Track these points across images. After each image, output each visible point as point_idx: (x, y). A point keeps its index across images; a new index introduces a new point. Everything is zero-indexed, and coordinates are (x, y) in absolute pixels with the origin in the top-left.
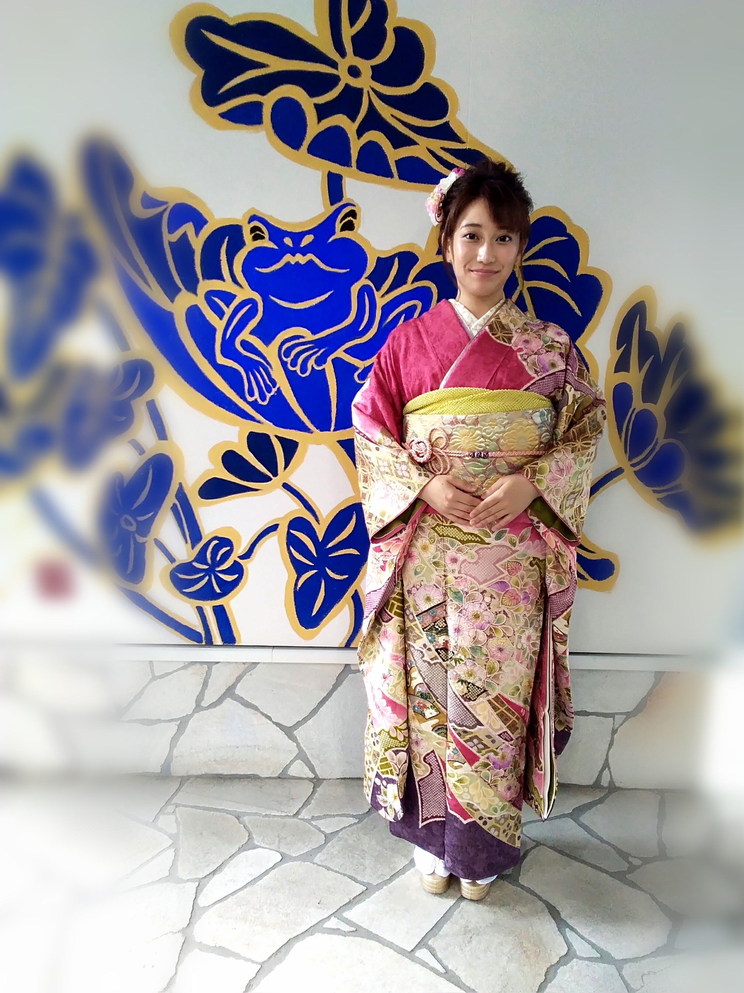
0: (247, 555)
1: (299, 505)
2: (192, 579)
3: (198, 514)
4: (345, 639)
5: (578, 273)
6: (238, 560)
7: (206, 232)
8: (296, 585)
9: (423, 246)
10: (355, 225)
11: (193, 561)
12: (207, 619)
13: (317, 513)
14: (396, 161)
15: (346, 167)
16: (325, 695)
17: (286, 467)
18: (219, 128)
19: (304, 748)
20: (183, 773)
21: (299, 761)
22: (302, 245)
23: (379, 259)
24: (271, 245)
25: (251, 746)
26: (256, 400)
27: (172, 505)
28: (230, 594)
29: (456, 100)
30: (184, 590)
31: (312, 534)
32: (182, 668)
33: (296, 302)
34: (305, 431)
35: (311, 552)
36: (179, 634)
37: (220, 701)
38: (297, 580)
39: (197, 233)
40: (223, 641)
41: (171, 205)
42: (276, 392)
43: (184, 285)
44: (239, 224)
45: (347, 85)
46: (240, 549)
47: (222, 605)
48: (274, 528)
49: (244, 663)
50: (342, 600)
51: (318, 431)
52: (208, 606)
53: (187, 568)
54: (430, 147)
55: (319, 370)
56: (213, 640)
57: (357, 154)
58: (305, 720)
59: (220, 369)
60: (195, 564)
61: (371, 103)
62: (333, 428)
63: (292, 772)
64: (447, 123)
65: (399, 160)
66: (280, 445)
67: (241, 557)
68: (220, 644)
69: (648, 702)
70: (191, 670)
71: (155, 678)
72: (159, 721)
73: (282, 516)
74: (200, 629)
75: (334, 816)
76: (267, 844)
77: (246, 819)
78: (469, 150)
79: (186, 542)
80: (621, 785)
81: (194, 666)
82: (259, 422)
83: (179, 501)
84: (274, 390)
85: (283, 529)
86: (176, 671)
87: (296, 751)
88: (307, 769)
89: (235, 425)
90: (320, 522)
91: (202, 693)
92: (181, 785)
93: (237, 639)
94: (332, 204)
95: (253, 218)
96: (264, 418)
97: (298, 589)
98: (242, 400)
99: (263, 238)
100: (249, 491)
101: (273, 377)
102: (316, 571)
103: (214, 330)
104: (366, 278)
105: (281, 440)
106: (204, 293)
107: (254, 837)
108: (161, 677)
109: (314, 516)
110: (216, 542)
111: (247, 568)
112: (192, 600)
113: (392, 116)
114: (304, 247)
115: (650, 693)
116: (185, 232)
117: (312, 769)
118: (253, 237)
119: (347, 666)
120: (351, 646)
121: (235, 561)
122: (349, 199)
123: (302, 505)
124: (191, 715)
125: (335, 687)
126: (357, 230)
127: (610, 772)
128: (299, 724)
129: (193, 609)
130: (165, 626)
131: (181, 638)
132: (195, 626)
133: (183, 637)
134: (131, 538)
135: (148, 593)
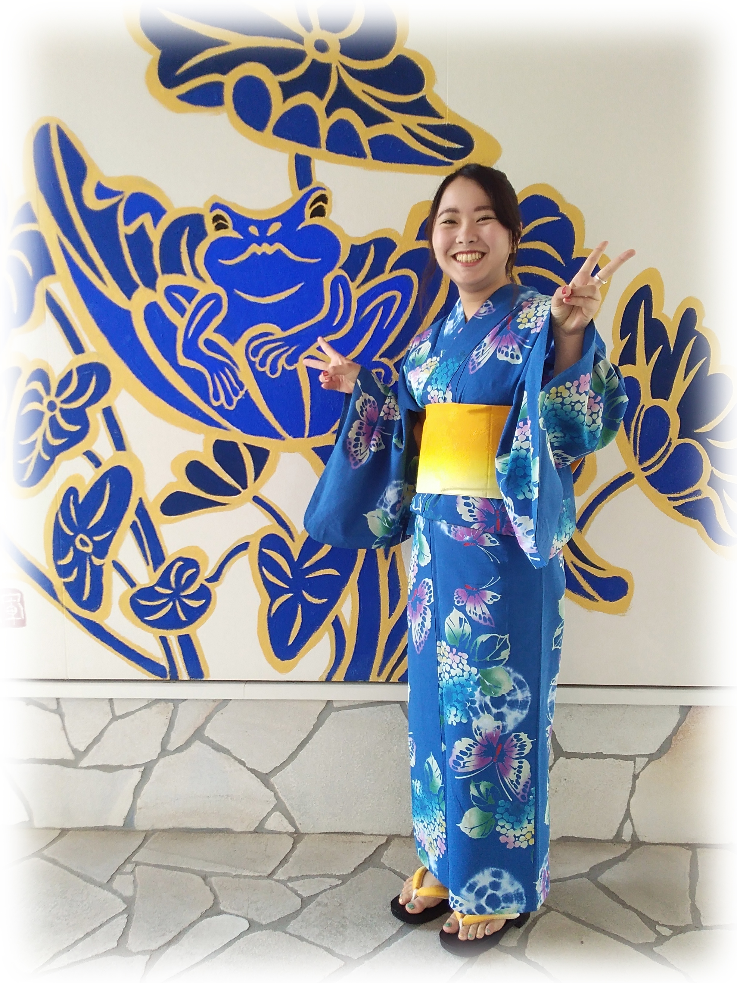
0: (215, 578)
1: (271, 521)
2: (154, 606)
3: (160, 532)
4: (325, 671)
5: (574, 256)
6: (206, 583)
7: (165, 222)
8: (270, 610)
9: (401, 232)
10: (326, 211)
11: (155, 585)
12: (172, 651)
13: (292, 529)
14: (369, 141)
15: (315, 148)
16: (305, 736)
17: (256, 479)
18: (178, 111)
19: (283, 798)
20: (148, 827)
21: (278, 813)
22: (269, 234)
23: (353, 247)
24: (236, 235)
25: (223, 796)
26: (222, 405)
27: (131, 523)
28: (197, 622)
29: (432, 73)
30: (146, 618)
31: (285, 552)
32: (145, 707)
33: (263, 296)
34: (277, 438)
35: (285, 573)
36: (140, 668)
37: (188, 744)
38: (271, 605)
39: (155, 225)
40: (189, 675)
41: (127, 195)
42: (244, 395)
43: (141, 280)
44: (201, 213)
45: (314, 62)
46: (207, 571)
47: (188, 635)
48: (244, 547)
49: (214, 701)
50: (321, 627)
51: (290, 438)
52: (172, 636)
53: (148, 593)
54: (405, 124)
55: (291, 370)
56: (179, 674)
57: (326, 134)
58: (283, 765)
59: (182, 371)
60: (157, 588)
61: (340, 79)
62: (307, 434)
63: (270, 825)
64: (423, 98)
65: (372, 139)
66: (249, 454)
67: (209, 580)
68: (187, 679)
69: (673, 742)
70: (155, 708)
71: (115, 718)
72: (120, 767)
73: (253, 533)
74: (164, 663)
75: (313, 877)
76: (234, 909)
77: (213, 880)
78: (448, 125)
79: (148, 564)
80: (647, 840)
81: (158, 705)
82: (225, 429)
83: (139, 518)
84: (242, 393)
85: (254, 548)
86: (139, 709)
87: (274, 802)
88: (286, 822)
89: (199, 433)
90: (295, 539)
91: (168, 735)
92: (145, 840)
93: (205, 673)
94: (301, 188)
95: (216, 206)
96: (232, 424)
97: (272, 615)
98: (206, 405)
99: (226, 227)
100: (216, 506)
101: (240, 378)
102: (292, 594)
103: (175, 329)
104: (340, 268)
105: (250, 448)
106: (164, 288)
107: (221, 901)
108: (121, 717)
109: (288, 532)
110: (181, 563)
111: (215, 592)
112: (155, 630)
113: (364, 92)
114: (271, 235)
115: (675, 732)
116: (143, 223)
117: (292, 822)
118: (216, 226)
119: (329, 702)
120: (333, 679)
121: (202, 584)
122: (319, 182)
123: (274, 520)
124: (157, 760)
125: (316, 727)
126: (329, 215)
127: (633, 824)
128: (276, 770)
129: (156, 639)
130: (126, 659)
131: (143, 673)
132: (159, 659)
133: (146, 671)
134: (88, 559)
135: (106, 621)
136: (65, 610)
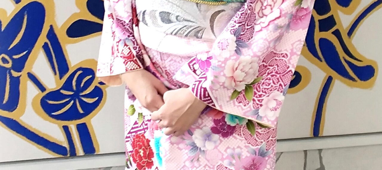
2: (60, 104)
3: (66, 50)
6: (99, 85)
11: (61, 89)
12: (71, 135)
27: (43, 44)
28: (91, 114)
30: (53, 114)
36: (47, 150)
40: (84, 151)
47: (84, 123)
49: (100, 168)
52: (73, 126)
53: (55, 95)
56: (77, 152)
60: (62, 91)
67: (101, 83)
68: (82, 155)
74: (66, 145)
79: (55, 74)
83: (49, 40)
93: (96, 149)
110: (81, 72)
111: (106, 91)
112: (59, 121)
129: (60, 128)
130: (36, 144)
131: (49, 153)
132: (61, 142)
133: (51, 152)
134: (8, 73)
135: (21, 118)
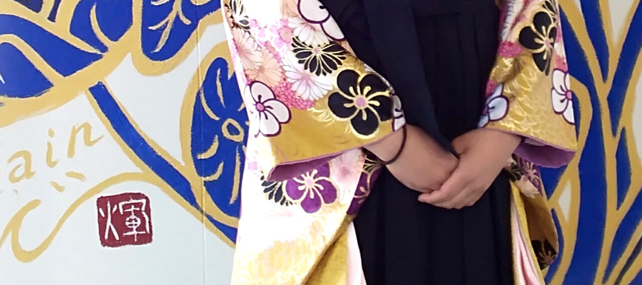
134: (237, 151)
136: (205, 218)
